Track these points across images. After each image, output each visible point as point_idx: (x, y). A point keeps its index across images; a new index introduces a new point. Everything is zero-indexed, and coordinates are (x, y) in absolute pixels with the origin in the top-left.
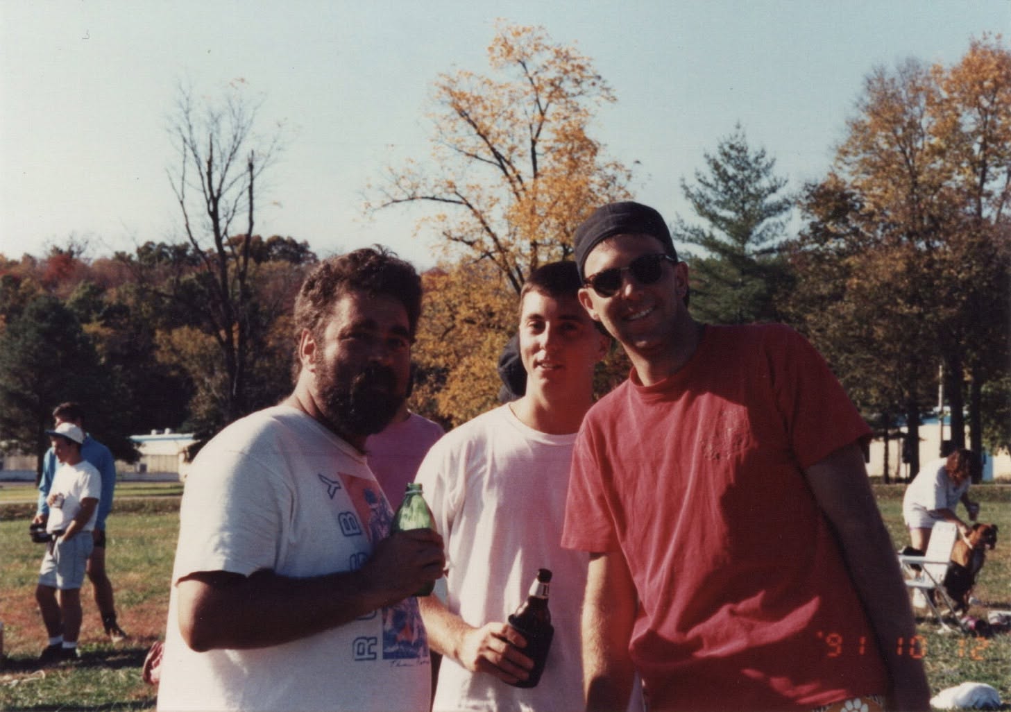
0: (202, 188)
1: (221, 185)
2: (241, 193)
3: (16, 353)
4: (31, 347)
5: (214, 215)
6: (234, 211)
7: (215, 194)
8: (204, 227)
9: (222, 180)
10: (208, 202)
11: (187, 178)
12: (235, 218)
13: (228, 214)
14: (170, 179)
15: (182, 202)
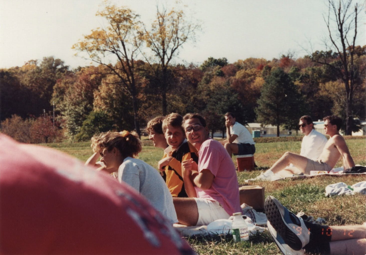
0: (336, 20)
1: (344, 18)
2: (352, 21)
3: (268, 89)
4: (273, 87)
5: (341, 31)
6: (349, 28)
7: (341, 22)
8: (337, 35)
9: (344, 16)
10: (339, 26)
11: (330, 16)
12: (349, 31)
13: (346, 29)
14: (324, 17)
15: (328, 26)
